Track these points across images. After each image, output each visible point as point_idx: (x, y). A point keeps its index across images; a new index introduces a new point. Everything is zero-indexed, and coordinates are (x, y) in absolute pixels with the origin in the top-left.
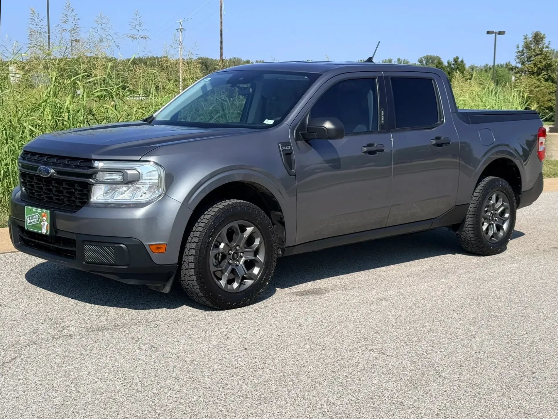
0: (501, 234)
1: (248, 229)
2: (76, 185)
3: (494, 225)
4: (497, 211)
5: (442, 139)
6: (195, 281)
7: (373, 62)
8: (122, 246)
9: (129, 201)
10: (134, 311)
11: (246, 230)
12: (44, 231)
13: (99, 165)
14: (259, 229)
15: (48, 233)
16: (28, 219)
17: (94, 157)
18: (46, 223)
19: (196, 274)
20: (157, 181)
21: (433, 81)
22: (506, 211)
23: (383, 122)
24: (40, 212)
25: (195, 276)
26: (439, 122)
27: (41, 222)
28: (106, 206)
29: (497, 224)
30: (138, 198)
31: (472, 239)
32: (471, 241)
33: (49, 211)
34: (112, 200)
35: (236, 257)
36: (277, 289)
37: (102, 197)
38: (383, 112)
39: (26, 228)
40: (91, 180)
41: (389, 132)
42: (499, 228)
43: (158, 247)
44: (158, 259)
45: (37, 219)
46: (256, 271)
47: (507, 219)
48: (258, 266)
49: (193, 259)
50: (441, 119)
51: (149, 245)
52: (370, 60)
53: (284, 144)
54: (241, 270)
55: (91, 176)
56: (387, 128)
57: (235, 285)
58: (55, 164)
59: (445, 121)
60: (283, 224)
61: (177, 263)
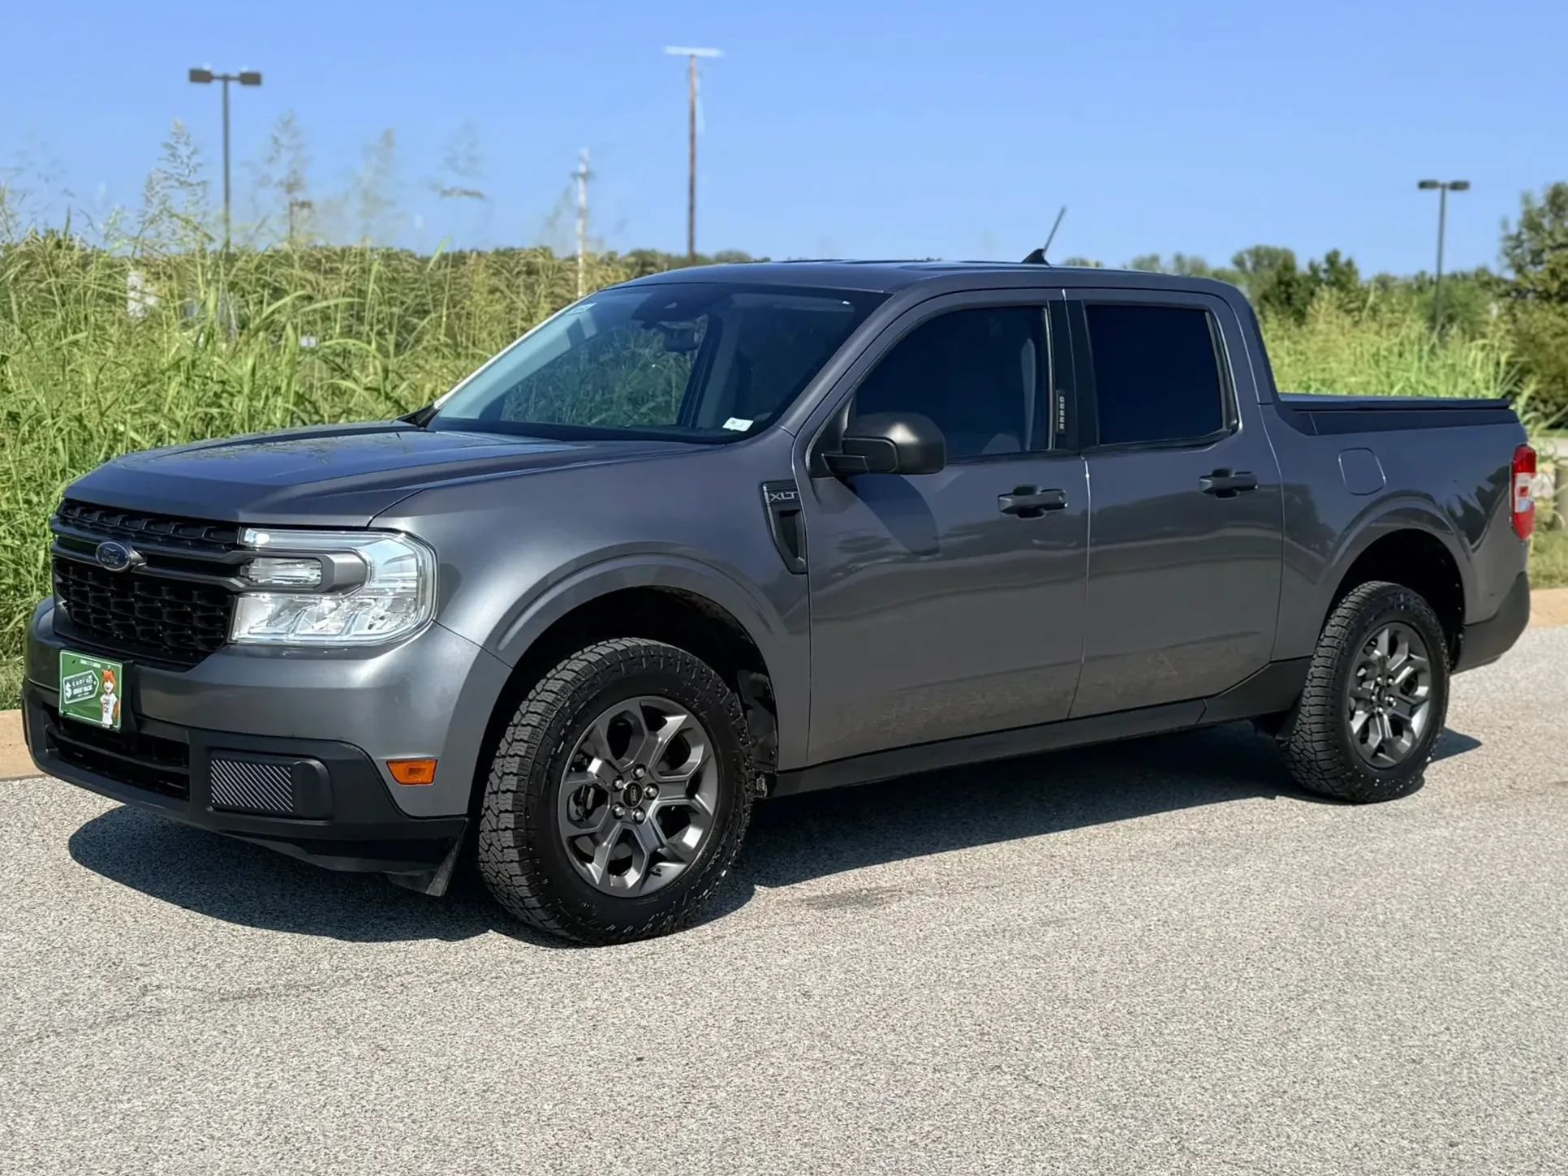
0: (1405, 742)
1: (669, 719)
2: (195, 592)
3: (1386, 717)
4: (1394, 679)
5: (1233, 476)
6: (516, 865)
7: (1044, 262)
8: (315, 763)
9: (338, 638)
10: (346, 945)
11: (666, 722)
12: (107, 721)
13: (258, 539)
14: (699, 718)
15: (118, 727)
16: (68, 685)
17: (243, 518)
18: (113, 698)
19: (518, 843)
20: (414, 585)
21: (1207, 314)
22: (1421, 677)
23: (1062, 426)
24: (98, 666)
25: (515, 851)
26: (1224, 429)
27: (100, 694)
28: (276, 652)
29: (1394, 715)
30: (360, 633)
31: (1321, 756)
32: (1316, 761)
33: (120, 666)
34: (291, 636)
35: (634, 798)
36: (757, 887)
37: (262, 628)
38: (1062, 399)
39: (61, 712)
40: (233, 581)
41: (1079, 455)
42: (1399, 726)
43: (413, 768)
44: (413, 801)
45: (90, 688)
46: (692, 837)
47: (1423, 701)
48: (698, 825)
49: (510, 802)
50: (1229, 420)
51: (388, 762)
52: (1037, 256)
53: (775, 487)
54: (650, 833)
55: (233, 570)
56: (1075, 444)
57: (632, 877)
58: (143, 537)
59: (1241, 425)
60: (771, 707)
61: (465, 812)
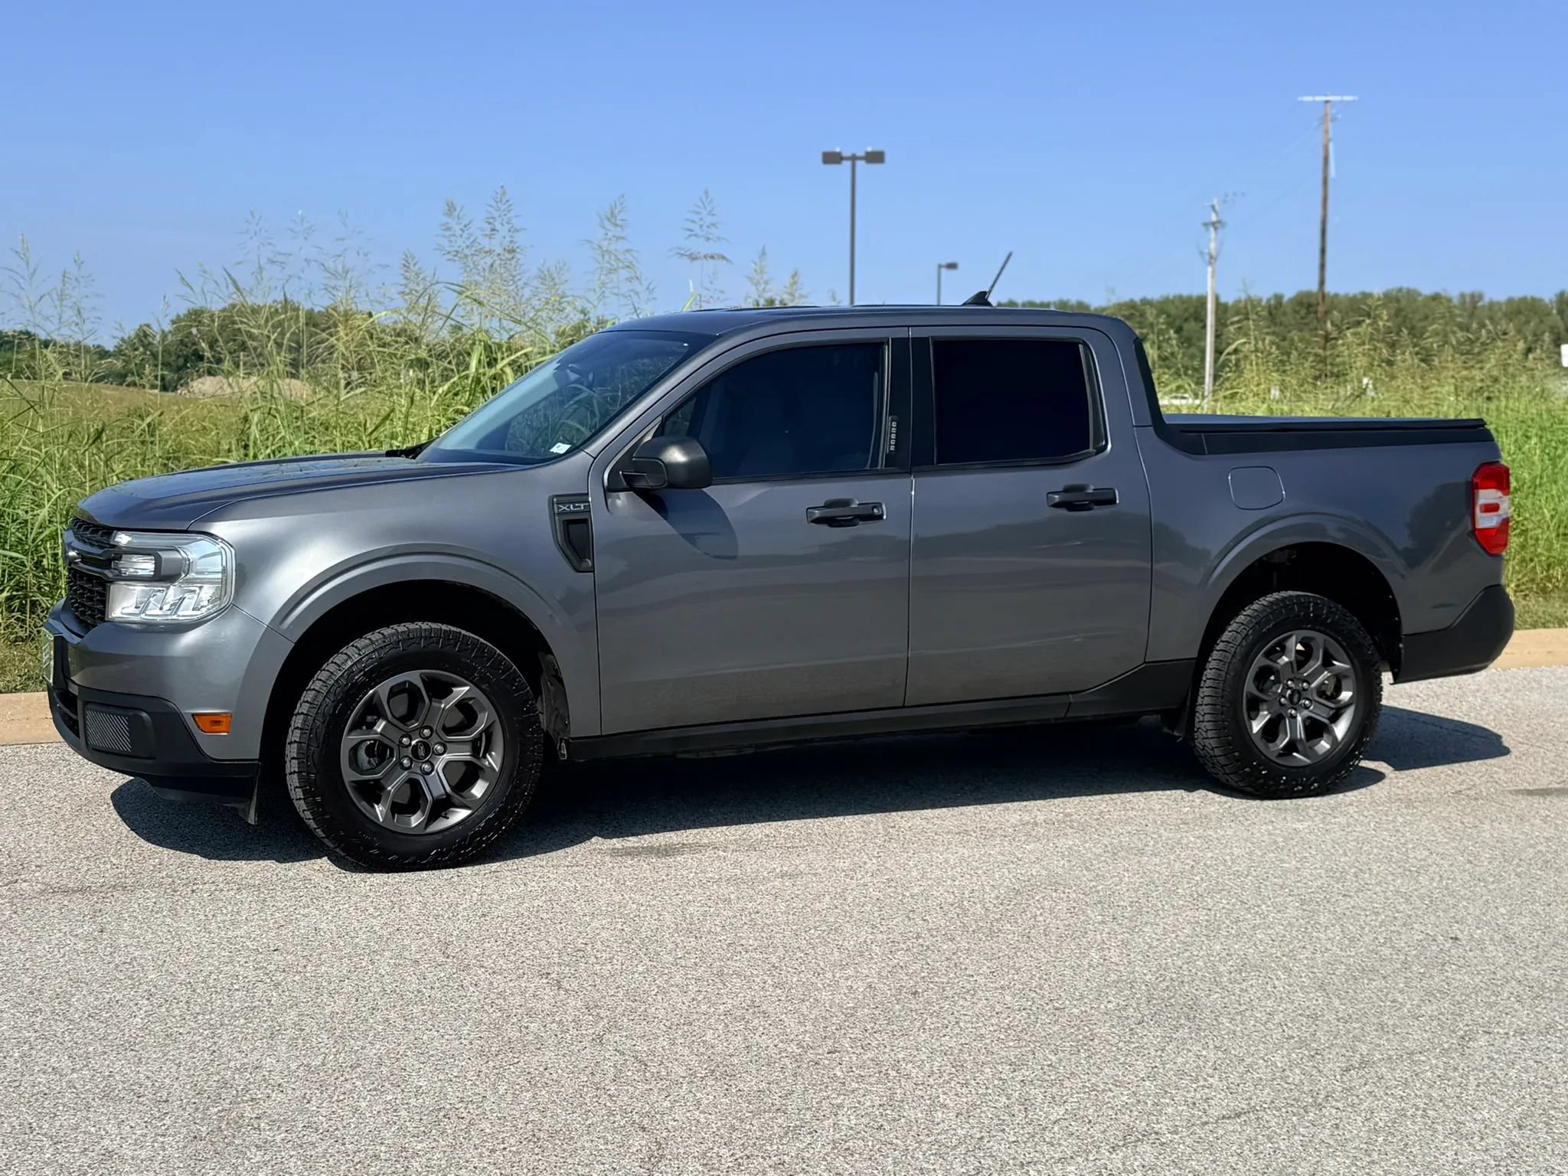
0: (1324, 745)
1: (455, 689)
3: (1299, 718)
4: (1309, 684)
5: (1090, 491)
7: (989, 304)
8: (144, 715)
9: (170, 618)
11: (452, 691)
13: (123, 539)
14: (481, 689)
17: (114, 523)
19: (303, 785)
20: (220, 576)
21: (1081, 347)
22: (1344, 683)
23: (892, 448)
25: (301, 790)
26: (1091, 449)
29: (1309, 718)
30: (186, 613)
31: (1217, 752)
32: (1215, 756)
33: (53, 638)
34: (143, 616)
35: (421, 753)
36: (592, 837)
37: (132, 610)
38: (894, 424)
40: (106, 572)
41: (910, 474)
42: (1316, 729)
43: (216, 721)
44: (216, 745)
46: (478, 790)
47: (1347, 705)
48: (485, 780)
50: (1097, 440)
51: (193, 715)
52: (981, 298)
53: (563, 499)
54: (437, 784)
55: (111, 563)
56: (903, 464)
57: (415, 820)
59: (1109, 446)
60: (561, 681)
61: (257, 757)
